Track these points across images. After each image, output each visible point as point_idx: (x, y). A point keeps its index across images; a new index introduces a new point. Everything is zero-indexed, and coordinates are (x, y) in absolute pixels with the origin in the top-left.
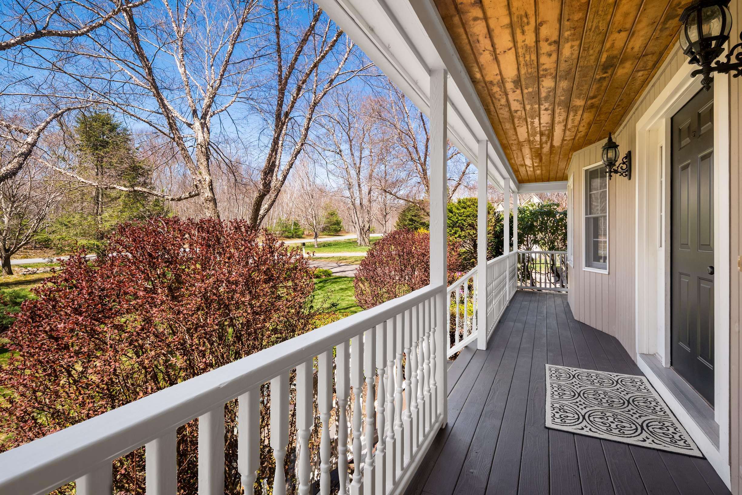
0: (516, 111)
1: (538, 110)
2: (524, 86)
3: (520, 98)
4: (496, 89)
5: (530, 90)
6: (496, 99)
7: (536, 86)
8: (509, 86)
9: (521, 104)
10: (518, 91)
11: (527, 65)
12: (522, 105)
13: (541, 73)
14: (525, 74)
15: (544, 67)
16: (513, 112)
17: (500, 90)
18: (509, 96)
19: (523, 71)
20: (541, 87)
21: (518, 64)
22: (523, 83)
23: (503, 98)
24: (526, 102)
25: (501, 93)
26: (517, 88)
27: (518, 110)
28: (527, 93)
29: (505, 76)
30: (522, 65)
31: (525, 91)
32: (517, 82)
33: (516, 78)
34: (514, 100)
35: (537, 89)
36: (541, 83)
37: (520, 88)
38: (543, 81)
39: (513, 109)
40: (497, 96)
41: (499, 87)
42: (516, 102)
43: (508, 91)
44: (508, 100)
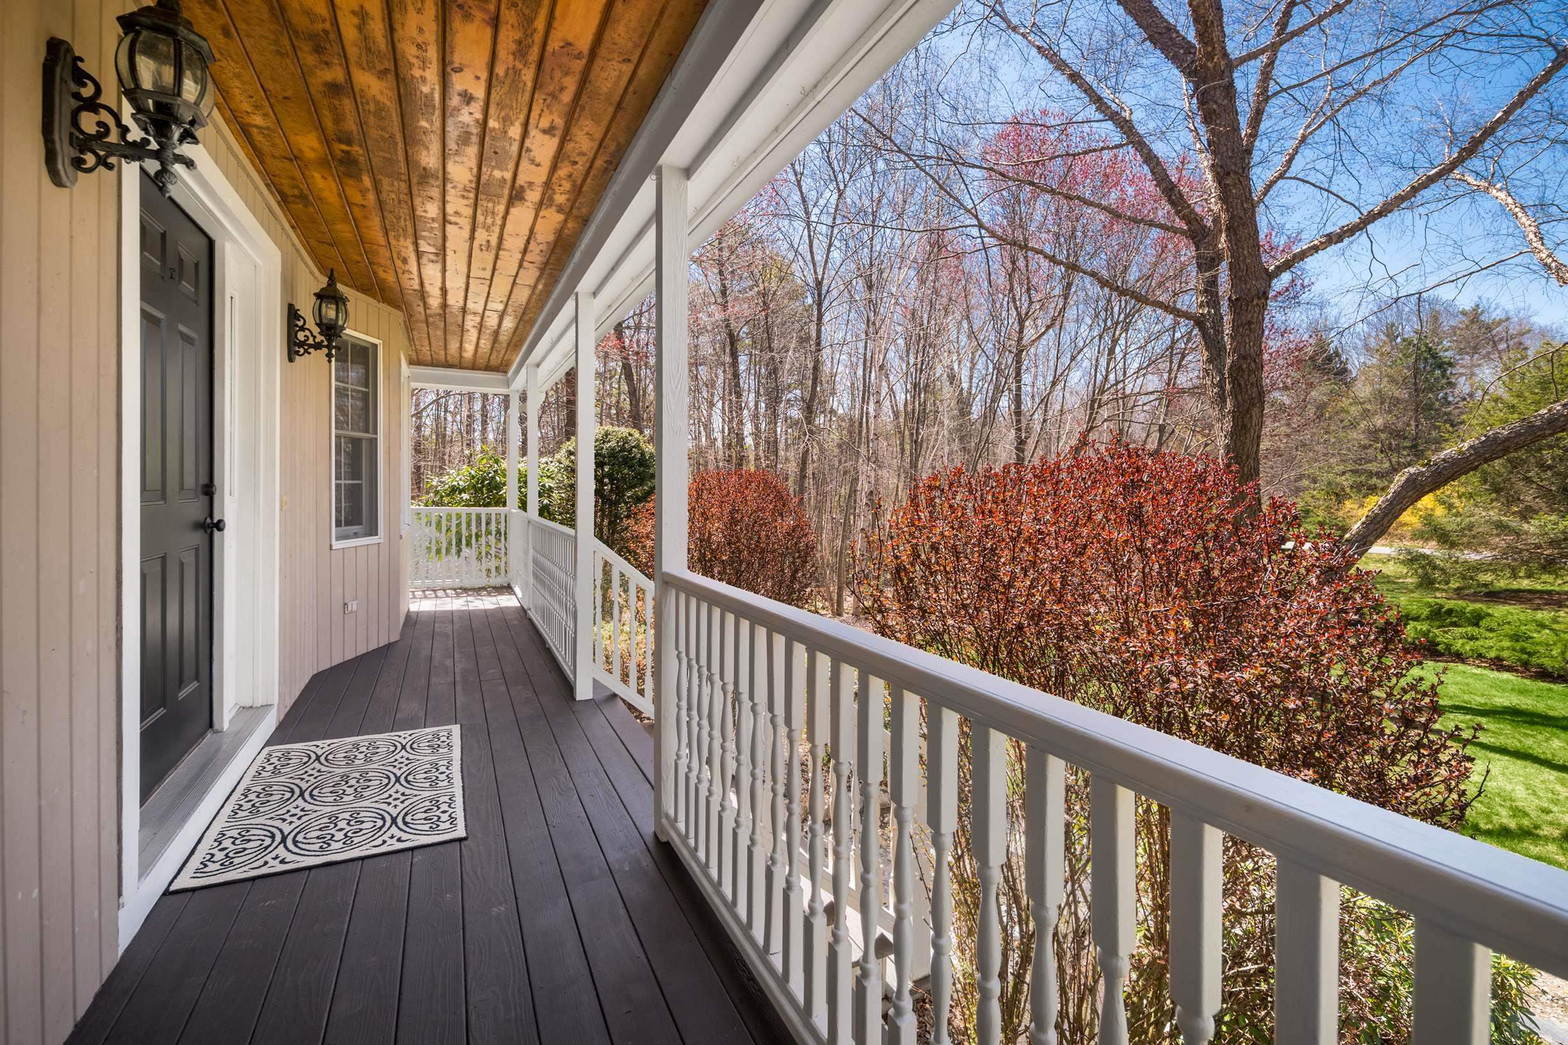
0: (549, 131)
1: (492, 110)
2: (509, 185)
3: (524, 164)
4: (560, 199)
5: (497, 174)
6: (574, 181)
7: (484, 178)
8: (533, 196)
9: (529, 150)
10: (521, 180)
11: (493, 213)
12: (527, 143)
13: (472, 195)
14: (499, 203)
15: (465, 202)
16: (559, 133)
17: (554, 193)
18: (544, 178)
19: (501, 208)
20: (475, 170)
21: (505, 218)
22: (506, 192)
23: (560, 178)
24: (515, 148)
25: (557, 188)
26: (521, 187)
27: (545, 132)
28: (507, 170)
29: (533, 213)
30: (501, 215)
31: (508, 176)
32: (516, 196)
33: (517, 203)
34: (538, 165)
35: (484, 169)
36: (475, 179)
37: (517, 185)
38: (471, 181)
39: (552, 144)
40: (567, 185)
41: (551, 199)
42: (537, 160)
43: (540, 189)
44: (554, 168)
